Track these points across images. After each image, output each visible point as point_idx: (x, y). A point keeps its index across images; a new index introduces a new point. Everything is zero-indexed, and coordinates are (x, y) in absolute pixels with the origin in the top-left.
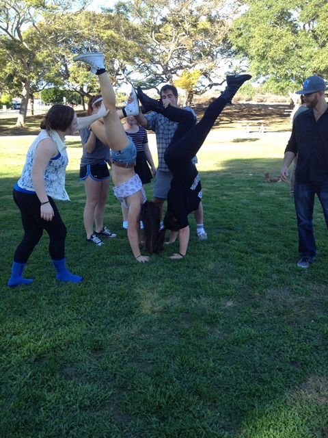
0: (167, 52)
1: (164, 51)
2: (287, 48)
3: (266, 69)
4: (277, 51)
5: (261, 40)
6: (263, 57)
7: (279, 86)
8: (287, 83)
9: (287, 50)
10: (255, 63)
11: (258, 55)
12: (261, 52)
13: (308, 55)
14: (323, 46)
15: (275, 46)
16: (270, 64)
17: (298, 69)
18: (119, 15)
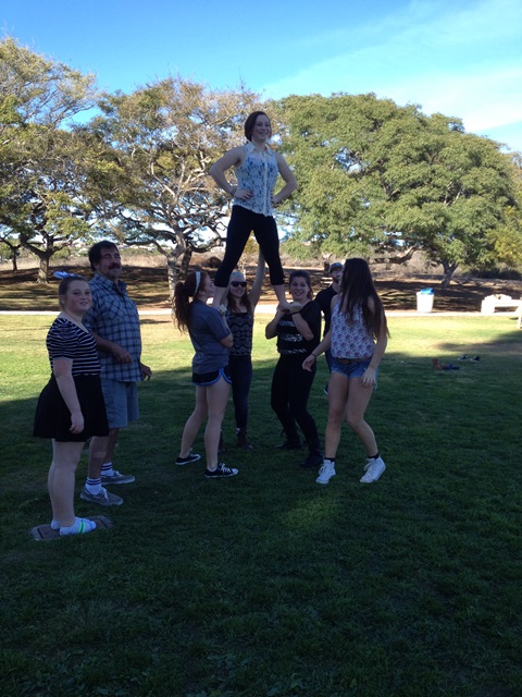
0: (172, 193)
1: (167, 191)
2: (353, 199)
3: (325, 225)
4: (339, 204)
5: (321, 188)
6: (323, 210)
7: (342, 248)
8: (352, 244)
9: (354, 204)
10: (310, 218)
11: (318, 207)
12: (321, 204)
13: (379, 209)
14: (395, 197)
15: (339, 196)
16: (331, 219)
17: (366, 227)
18: (98, 136)
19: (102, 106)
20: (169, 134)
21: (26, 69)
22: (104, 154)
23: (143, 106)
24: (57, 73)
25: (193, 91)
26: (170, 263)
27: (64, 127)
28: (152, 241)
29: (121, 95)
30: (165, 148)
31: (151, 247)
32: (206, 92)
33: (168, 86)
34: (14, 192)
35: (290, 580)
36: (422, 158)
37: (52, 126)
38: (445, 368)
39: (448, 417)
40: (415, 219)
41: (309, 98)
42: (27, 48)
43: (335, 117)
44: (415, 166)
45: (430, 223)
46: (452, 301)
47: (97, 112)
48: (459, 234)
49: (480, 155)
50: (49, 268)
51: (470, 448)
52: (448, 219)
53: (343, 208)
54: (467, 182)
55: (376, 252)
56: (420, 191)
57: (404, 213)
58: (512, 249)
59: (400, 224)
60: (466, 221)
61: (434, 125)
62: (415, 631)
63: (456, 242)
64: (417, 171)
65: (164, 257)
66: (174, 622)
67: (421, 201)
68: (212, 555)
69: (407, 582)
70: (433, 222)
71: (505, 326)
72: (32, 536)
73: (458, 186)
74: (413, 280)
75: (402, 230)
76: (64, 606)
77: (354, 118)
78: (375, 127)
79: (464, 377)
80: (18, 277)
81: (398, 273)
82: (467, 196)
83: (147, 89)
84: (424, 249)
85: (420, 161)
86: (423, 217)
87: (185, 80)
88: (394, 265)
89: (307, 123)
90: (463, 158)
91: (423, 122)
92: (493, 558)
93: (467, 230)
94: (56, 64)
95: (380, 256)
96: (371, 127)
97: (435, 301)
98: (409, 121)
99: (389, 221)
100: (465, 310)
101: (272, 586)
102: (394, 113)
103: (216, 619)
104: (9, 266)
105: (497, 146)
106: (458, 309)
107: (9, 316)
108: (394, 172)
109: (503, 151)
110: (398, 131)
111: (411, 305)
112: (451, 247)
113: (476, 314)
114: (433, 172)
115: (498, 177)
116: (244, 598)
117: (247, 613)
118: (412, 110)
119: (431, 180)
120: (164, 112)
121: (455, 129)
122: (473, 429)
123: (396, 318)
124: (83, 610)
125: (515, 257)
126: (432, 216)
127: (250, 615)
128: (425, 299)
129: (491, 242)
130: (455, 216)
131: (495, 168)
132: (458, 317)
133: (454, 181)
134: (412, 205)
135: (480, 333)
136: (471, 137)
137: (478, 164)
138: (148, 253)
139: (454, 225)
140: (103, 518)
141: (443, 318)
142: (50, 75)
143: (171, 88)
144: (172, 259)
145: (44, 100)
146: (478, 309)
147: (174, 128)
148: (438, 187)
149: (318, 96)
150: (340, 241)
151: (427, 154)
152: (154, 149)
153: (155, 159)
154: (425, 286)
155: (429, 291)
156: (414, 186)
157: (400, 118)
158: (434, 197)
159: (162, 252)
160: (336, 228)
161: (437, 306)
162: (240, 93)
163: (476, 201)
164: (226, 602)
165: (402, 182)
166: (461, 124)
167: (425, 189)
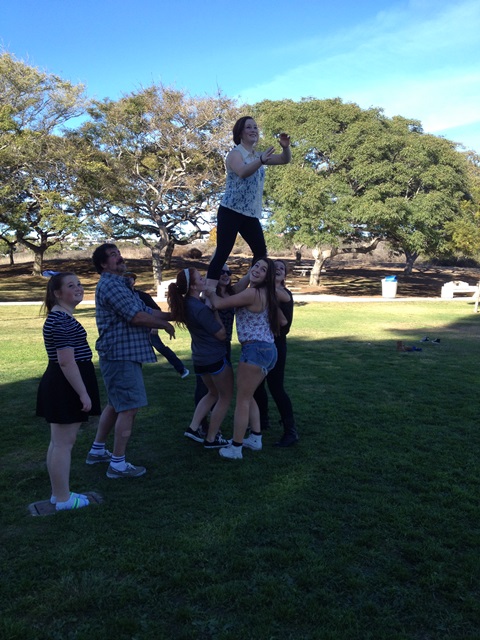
0: (156, 191)
1: (151, 189)
2: (322, 195)
3: (297, 219)
4: (309, 199)
5: (292, 185)
6: (294, 204)
8: (321, 236)
9: (323, 199)
10: (282, 212)
11: (289, 202)
12: (292, 199)
13: (346, 203)
14: (360, 193)
15: (309, 193)
16: (302, 212)
17: (334, 220)
18: (88, 140)
19: (92, 112)
20: (153, 137)
21: (21, 80)
22: (92, 156)
23: (129, 113)
24: (49, 84)
25: (174, 98)
26: (154, 255)
27: (56, 132)
28: (138, 235)
29: (108, 102)
30: (149, 149)
31: (136, 240)
32: (186, 99)
33: (151, 93)
34: (11, 193)
35: (267, 550)
36: (385, 157)
37: (45, 132)
38: (409, 350)
39: (412, 395)
40: (379, 213)
41: (282, 103)
42: (22, 62)
43: (305, 120)
44: (378, 165)
45: (392, 216)
46: (414, 287)
47: (87, 118)
48: (419, 225)
49: (437, 153)
50: (43, 262)
51: (432, 424)
52: (409, 213)
53: (313, 203)
54: (426, 179)
55: (344, 242)
56: (383, 187)
57: (369, 208)
58: (469, 239)
59: (365, 218)
60: (426, 214)
61: (395, 126)
62: (384, 597)
63: (417, 234)
64: (381, 169)
65: (148, 249)
66: (160, 591)
67: (384, 196)
68: (195, 527)
69: (377, 551)
70: (395, 215)
71: (464, 310)
72: (29, 512)
73: (417, 182)
74: (378, 268)
75: (367, 223)
76: (59, 577)
77: (321, 120)
78: (341, 129)
79: (427, 357)
80: (15, 270)
81: (364, 262)
82: (427, 191)
83: (131, 96)
84: (388, 239)
85: (383, 159)
86: (386, 211)
87: (167, 88)
88: (360, 254)
89: (278, 125)
90: (422, 156)
91: (385, 124)
92: (455, 527)
93: (427, 222)
94: (49, 76)
95: (348, 246)
96: (337, 129)
97: (398, 287)
98: (373, 123)
99: (355, 214)
100: (427, 295)
101: (251, 555)
102: (358, 116)
103: (200, 586)
104: (6, 261)
105: (452, 146)
106: (420, 295)
107: (7, 307)
108: (359, 169)
109: (459, 149)
110: (363, 132)
111: (377, 291)
112: (412, 238)
113: (437, 299)
114: (395, 169)
115: (454, 174)
116: (225, 568)
117: (228, 581)
118: (374, 113)
119: (393, 177)
120: (148, 117)
121: (415, 130)
122: (434, 407)
123: (362, 303)
124: (76, 581)
125: (471, 247)
126: (395, 209)
127: (230, 583)
128: (389, 285)
129: (449, 233)
130: (416, 209)
131: (451, 166)
132: (420, 302)
133: (414, 177)
134: (376, 200)
135: (440, 317)
136: (429, 137)
137: (436, 163)
138: (134, 246)
139: (415, 218)
140: (94, 493)
141: (406, 303)
142: (44, 86)
143: (155, 95)
144: (156, 251)
145: (38, 109)
146: (438, 294)
147: (157, 132)
148: (400, 183)
149: (290, 101)
150: (310, 232)
151: (388, 154)
152: (139, 151)
153: (140, 160)
154: (389, 274)
155: (393, 279)
156: (377, 182)
157: (364, 120)
158: (396, 192)
159: (147, 245)
160: (306, 220)
161: (400, 292)
162: (217, 99)
163: (435, 196)
164: (209, 571)
165: (366, 178)
166: (420, 125)
167: (388, 185)
